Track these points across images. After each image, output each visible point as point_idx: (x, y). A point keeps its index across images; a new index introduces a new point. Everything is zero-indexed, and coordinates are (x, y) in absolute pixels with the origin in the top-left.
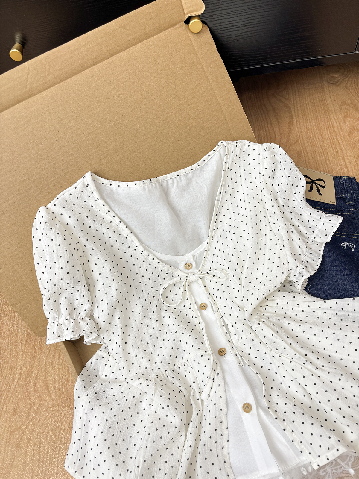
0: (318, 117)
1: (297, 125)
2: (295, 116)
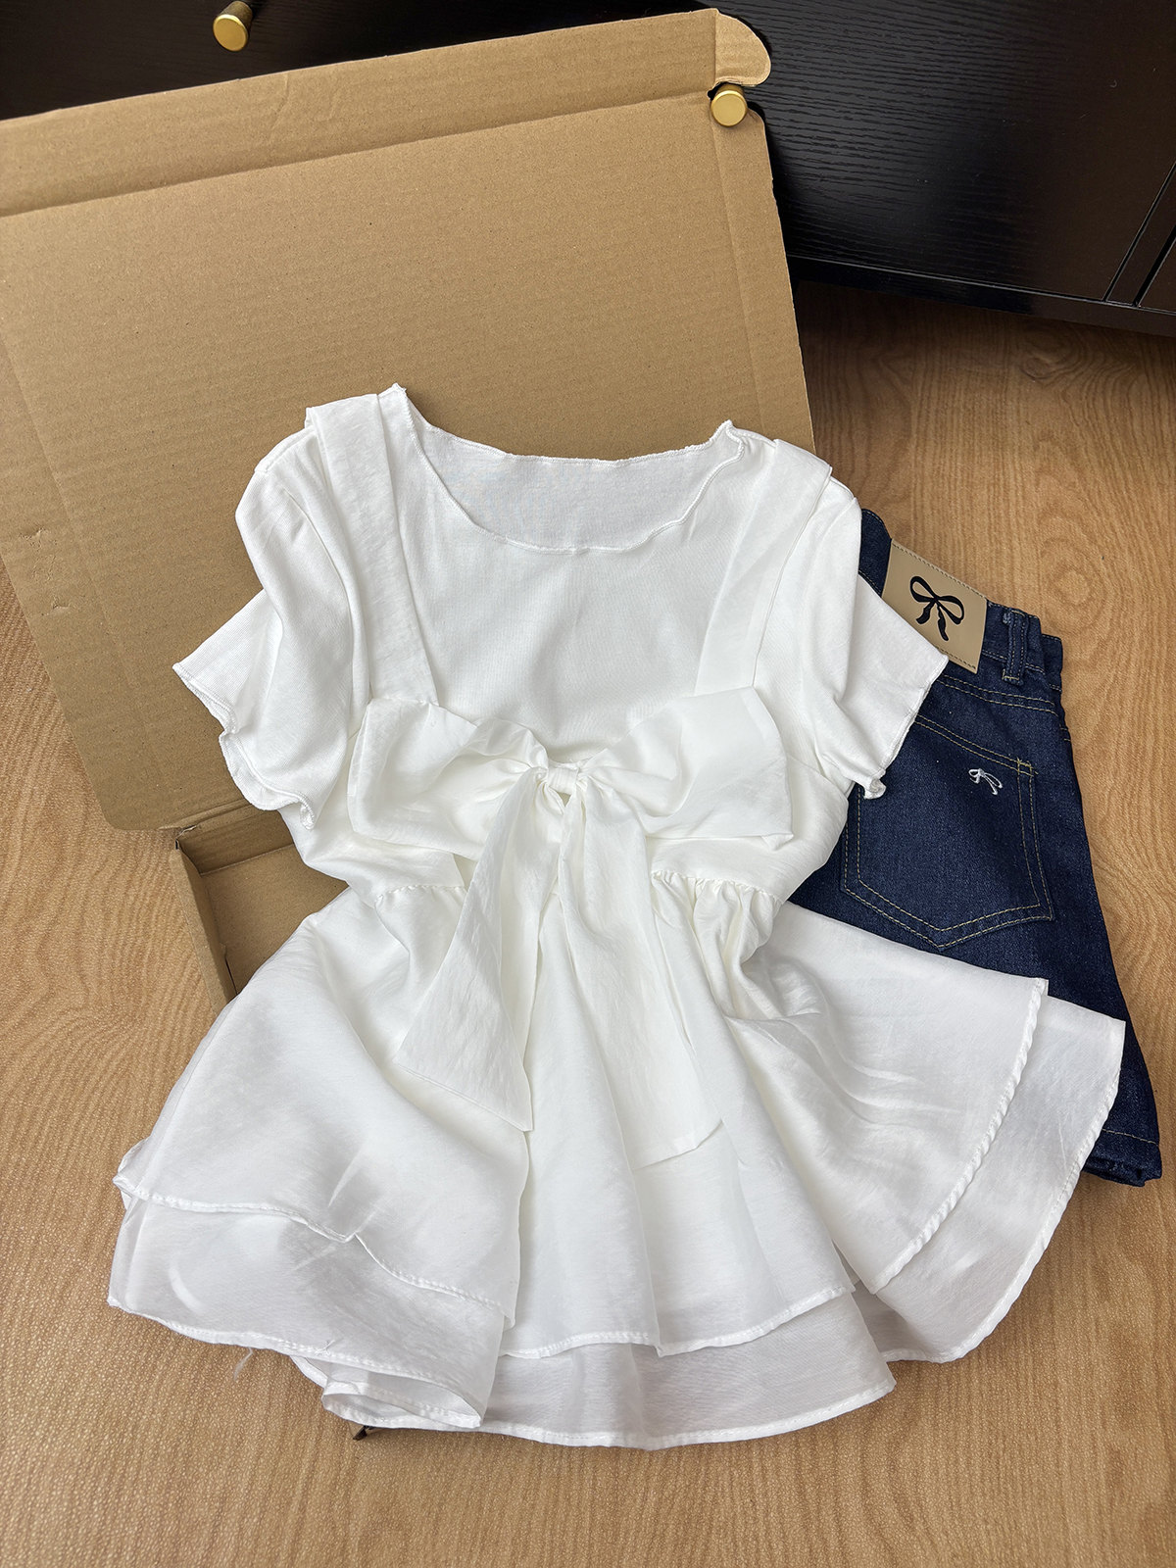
0: (974, 450)
1: (916, 457)
2: (918, 432)
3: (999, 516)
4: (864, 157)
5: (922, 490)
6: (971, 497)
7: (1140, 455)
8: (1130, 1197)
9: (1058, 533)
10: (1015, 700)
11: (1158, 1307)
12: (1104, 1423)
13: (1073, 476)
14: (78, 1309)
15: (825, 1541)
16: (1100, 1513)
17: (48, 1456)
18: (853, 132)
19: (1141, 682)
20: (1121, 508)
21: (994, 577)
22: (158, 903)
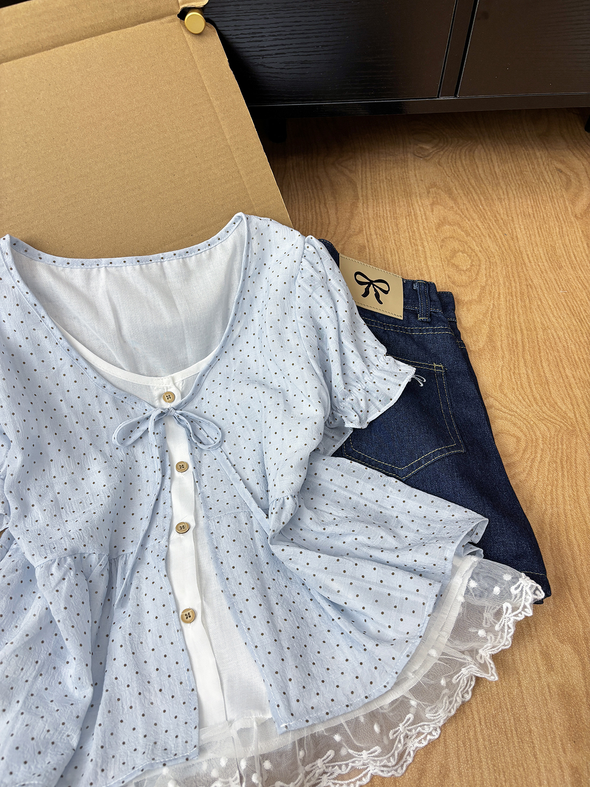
0: (395, 200)
1: (363, 209)
2: (362, 196)
3: (414, 231)
4: (282, 39)
5: (369, 226)
6: (397, 224)
7: (485, 185)
9: (448, 234)
11: (584, 669)
12: (564, 751)
13: (451, 203)
18: (271, 25)
20: (480, 215)
21: (417, 264)
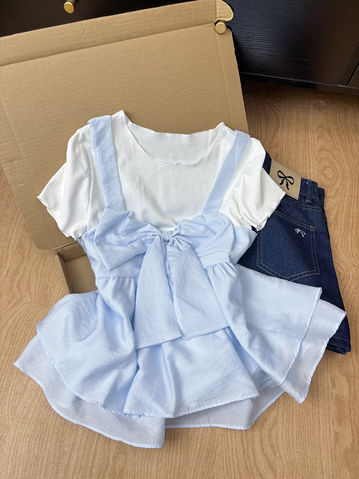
0: (299, 131)
1: (281, 133)
2: (281, 126)
3: (306, 151)
4: (262, 42)
5: (282, 144)
6: (298, 146)
7: (350, 131)
8: (342, 357)
9: (324, 156)
10: (310, 208)
11: (350, 390)
12: (333, 424)
13: (329, 138)
14: (30, 390)
15: (249, 458)
16: (331, 450)
17: (22, 433)
18: (259, 34)
19: (349, 202)
20: (344, 148)
21: (304, 170)
22: (52, 271)
